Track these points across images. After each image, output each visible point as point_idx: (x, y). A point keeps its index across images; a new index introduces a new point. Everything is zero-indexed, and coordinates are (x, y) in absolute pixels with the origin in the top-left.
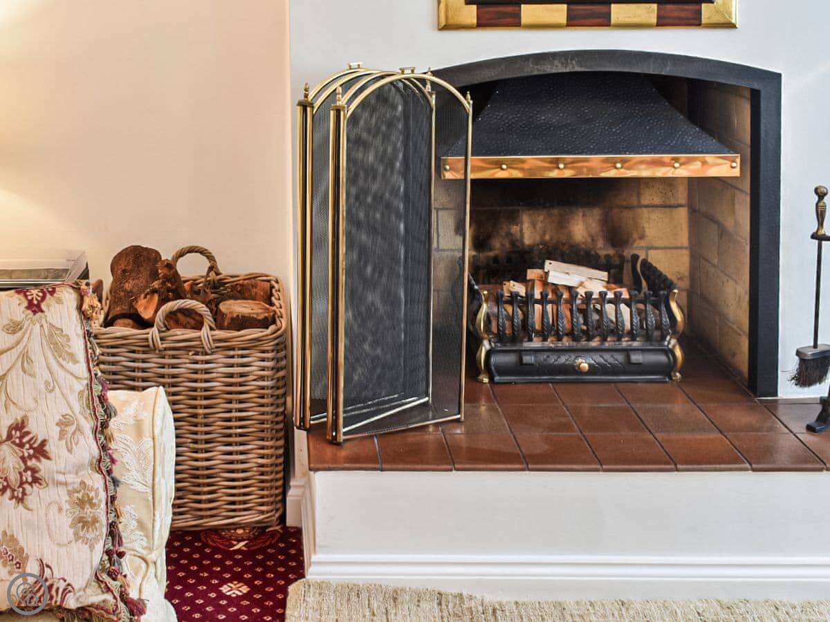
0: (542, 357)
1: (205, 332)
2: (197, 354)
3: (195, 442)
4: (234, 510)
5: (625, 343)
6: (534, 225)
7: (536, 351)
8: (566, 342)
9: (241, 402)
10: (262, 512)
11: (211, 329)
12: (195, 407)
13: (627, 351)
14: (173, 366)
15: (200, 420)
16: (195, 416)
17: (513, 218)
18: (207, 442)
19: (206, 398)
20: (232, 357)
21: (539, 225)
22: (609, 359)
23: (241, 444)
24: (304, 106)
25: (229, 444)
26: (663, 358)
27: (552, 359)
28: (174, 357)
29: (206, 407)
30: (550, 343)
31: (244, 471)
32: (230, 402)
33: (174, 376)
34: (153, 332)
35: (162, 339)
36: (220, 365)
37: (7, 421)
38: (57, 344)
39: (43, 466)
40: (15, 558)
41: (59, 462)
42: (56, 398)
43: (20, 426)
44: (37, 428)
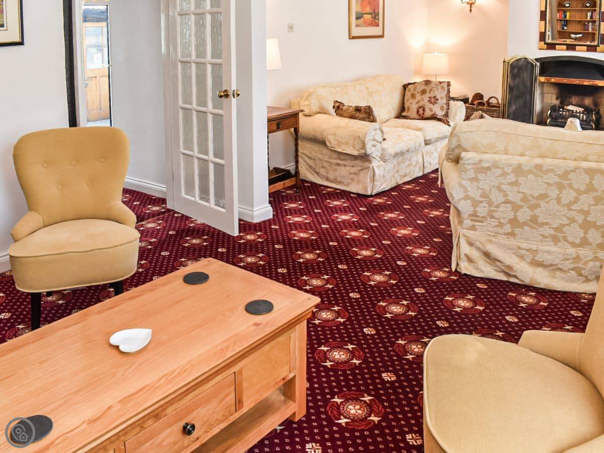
6: (575, 99)
7: (560, 122)
21: (577, 100)
24: (504, 62)
26: (589, 127)
34: (475, 106)
35: (477, 108)
37: (433, 95)
38: (443, 88)
39: (437, 102)
40: (431, 110)
41: (440, 101)
42: (441, 94)
43: (435, 97)
44: (437, 97)
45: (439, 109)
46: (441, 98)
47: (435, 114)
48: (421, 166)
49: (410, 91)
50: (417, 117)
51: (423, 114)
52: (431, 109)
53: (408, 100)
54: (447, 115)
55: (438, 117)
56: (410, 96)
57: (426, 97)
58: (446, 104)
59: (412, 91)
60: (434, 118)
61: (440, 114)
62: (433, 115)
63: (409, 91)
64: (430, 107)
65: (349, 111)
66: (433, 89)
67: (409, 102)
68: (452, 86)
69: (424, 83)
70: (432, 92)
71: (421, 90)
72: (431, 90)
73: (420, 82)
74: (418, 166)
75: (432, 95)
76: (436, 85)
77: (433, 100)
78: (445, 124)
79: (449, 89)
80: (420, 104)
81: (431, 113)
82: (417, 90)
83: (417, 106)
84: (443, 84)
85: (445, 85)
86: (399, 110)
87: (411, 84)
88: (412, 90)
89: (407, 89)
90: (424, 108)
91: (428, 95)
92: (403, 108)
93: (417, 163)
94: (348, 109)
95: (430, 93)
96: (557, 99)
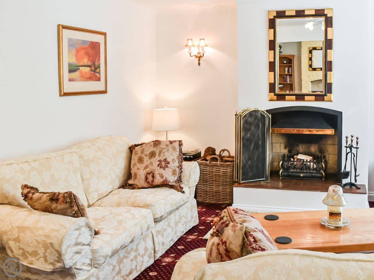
0: (293, 173)
1: (218, 163)
2: (217, 167)
3: (216, 185)
4: (224, 200)
5: (312, 171)
6: (302, 147)
8: (298, 170)
9: (226, 177)
10: (230, 201)
11: (220, 162)
12: (216, 178)
13: (312, 173)
14: (212, 169)
15: (217, 181)
16: (216, 180)
17: (298, 146)
18: (219, 185)
19: (219, 176)
20: (224, 168)
21: (304, 148)
22: (308, 175)
23: (226, 186)
24: (236, 115)
25: (223, 186)
26: (320, 175)
27: (296, 174)
28: (212, 167)
29: (219, 178)
30: (295, 170)
31: (226, 192)
32: (223, 177)
33: (212, 171)
34: (208, 162)
35: (210, 163)
36: (222, 170)
37: (164, 158)
38: (174, 149)
39: (169, 165)
40: (162, 176)
41: (171, 165)
42: (172, 156)
43: (166, 159)
44: (168, 160)
45: (171, 173)
46: (173, 160)
47: (166, 180)
48: (151, 253)
49: (138, 154)
50: (145, 185)
51: (153, 181)
52: (162, 174)
53: (135, 164)
54: (180, 180)
55: (170, 184)
56: (136, 161)
57: (155, 161)
58: (178, 167)
59: (139, 154)
60: (165, 185)
61: (172, 179)
62: (164, 181)
63: (136, 154)
64: (160, 173)
65: (42, 201)
66: (163, 151)
67: (136, 168)
68: (184, 145)
69: (152, 144)
70: (162, 154)
71: (149, 152)
72: (160, 152)
73: (149, 143)
74: (148, 253)
75: (162, 158)
76: (167, 145)
77: (163, 164)
78: (179, 191)
79: (181, 149)
80: (148, 170)
81: (162, 180)
82: (145, 153)
83: (145, 172)
84: (174, 144)
85: (176, 145)
86: (125, 178)
87: (139, 145)
88: (139, 152)
89: (133, 152)
90: (153, 174)
91: (157, 158)
92: (129, 175)
93: (146, 249)
94: (40, 198)
95: (159, 155)
96: (285, 148)
